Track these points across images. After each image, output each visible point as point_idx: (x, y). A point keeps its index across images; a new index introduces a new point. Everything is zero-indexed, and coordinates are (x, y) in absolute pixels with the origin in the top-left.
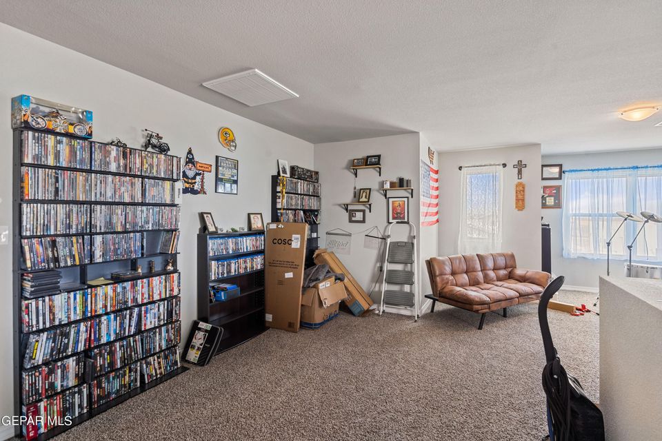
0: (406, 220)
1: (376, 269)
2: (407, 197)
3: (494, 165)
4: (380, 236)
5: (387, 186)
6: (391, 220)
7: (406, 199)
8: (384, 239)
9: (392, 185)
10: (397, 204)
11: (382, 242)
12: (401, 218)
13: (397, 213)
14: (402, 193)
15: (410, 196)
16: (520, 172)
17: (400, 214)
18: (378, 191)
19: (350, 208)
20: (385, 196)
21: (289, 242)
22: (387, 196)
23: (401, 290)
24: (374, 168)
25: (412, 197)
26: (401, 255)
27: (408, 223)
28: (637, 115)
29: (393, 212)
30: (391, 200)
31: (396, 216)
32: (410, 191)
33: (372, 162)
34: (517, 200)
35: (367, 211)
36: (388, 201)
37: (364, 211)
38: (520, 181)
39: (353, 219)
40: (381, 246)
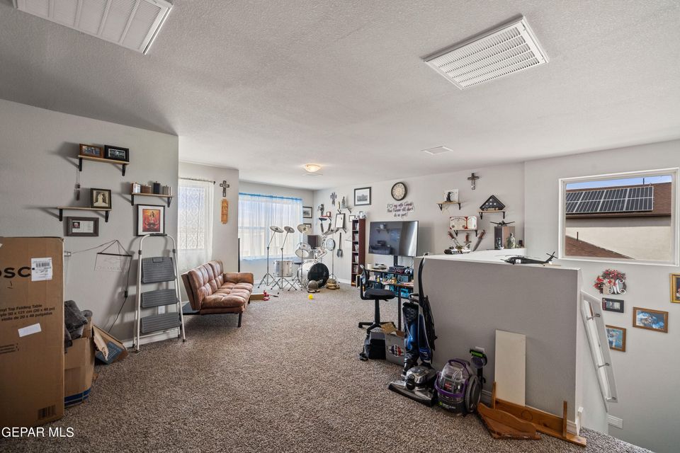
0: (161, 232)
1: (116, 296)
2: (164, 206)
3: (207, 181)
4: (123, 253)
5: (137, 190)
6: (140, 232)
7: (162, 209)
8: (129, 255)
9: (144, 189)
10: (149, 213)
11: (126, 261)
12: (156, 230)
13: (150, 224)
14: (155, 200)
15: (166, 205)
16: (224, 190)
17: (154, 224)
18: (120, 194)
19: (65, 214)
20: (132, 202)
21: (25, 272)
22: (135, 203)
23: (154, 314)
24: (114, 164)
25: (169, 206)
26: (159, 273)
27: (164, 235)
28: (313, 169)
29: (144, 222)
30: (141, 208)
31: (147, 227)
32: (166, 199)
33: (117, 156)
34: (223, 214)
35: (102, 220)
36: (138, 208)
37: (96, 221)
38: (224, 198)
39: (75, 230)
40: (125, 264)
